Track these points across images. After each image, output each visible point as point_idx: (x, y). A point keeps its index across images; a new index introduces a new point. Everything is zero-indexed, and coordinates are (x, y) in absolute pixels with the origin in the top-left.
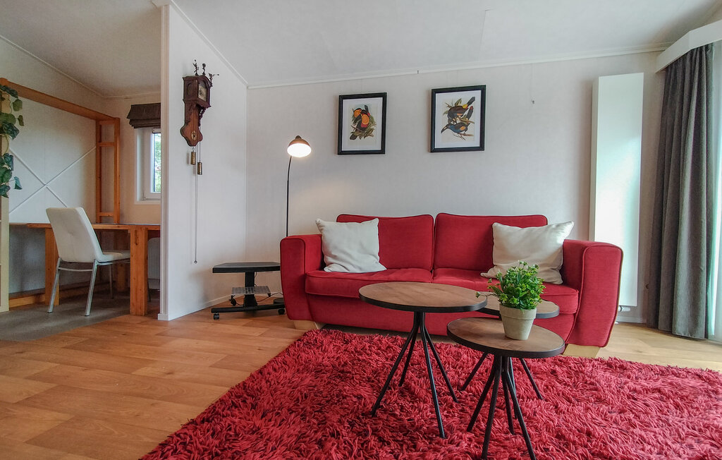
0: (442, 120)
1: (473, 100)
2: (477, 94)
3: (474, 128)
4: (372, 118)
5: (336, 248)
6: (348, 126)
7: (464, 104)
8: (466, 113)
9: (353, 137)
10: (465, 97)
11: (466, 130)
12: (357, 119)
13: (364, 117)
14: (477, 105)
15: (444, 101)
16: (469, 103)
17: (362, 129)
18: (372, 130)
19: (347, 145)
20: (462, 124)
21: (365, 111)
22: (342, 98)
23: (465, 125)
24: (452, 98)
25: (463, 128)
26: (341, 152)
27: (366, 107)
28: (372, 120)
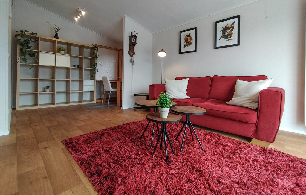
0: (219, 34)
2: (236, 20)
3: (235, 36)
4: (192, 38)
5: (169, 89)
8: (231, 29)
9: (185, 47)
10: (230, 22)
11: (231, 37)
12: (186, 39)
13: (189, 38)
14: (236, 25)
15: (220, 26)
16: (232, 25)
17: (188, 43)
18: (191, 43)
19: (183, 50)
20: (229, 35)
21: (189, 36)
22: (181, 32)
23: (230, 35)
24: (223, 24)
25: (229, 36)
26: (180, 53)
27: (189, 34)
28: (191, 39)
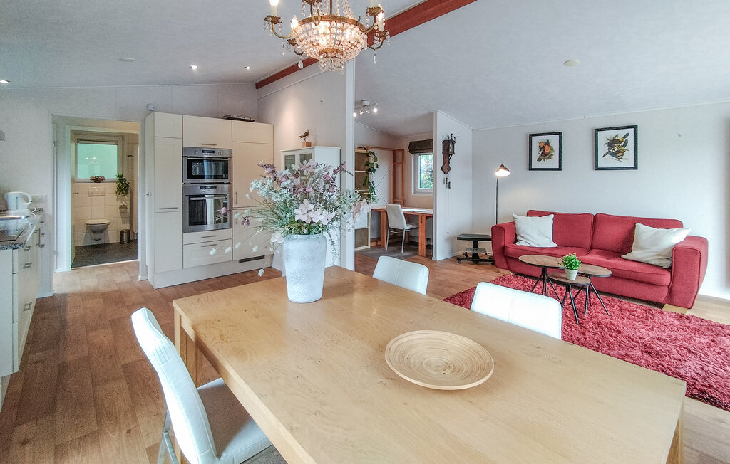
0: (603, 149)
1: (628, 135)
2: (631, 131)
3: (629, 154)
5: (524, 232)
6: (536, 153)
7: (620, 138)
8: (622, 144)
9: (539, 160)
10: (621, 133)
11: (622, 156)
12: (542, 148)
13: (547, 147)
14: (631, 139)
15: (604, 137)
16: (624, 137)
17: (545, 155)
18: (552, 155)
19: (535, 164)
20: (619, 152)
21: (548, 144)
22: (531, 136)
23: (621, 152)
24: (611, 134)
25: (620, 154)
26: (531, 169)
27: (548, 141)
28: (552, 149)
